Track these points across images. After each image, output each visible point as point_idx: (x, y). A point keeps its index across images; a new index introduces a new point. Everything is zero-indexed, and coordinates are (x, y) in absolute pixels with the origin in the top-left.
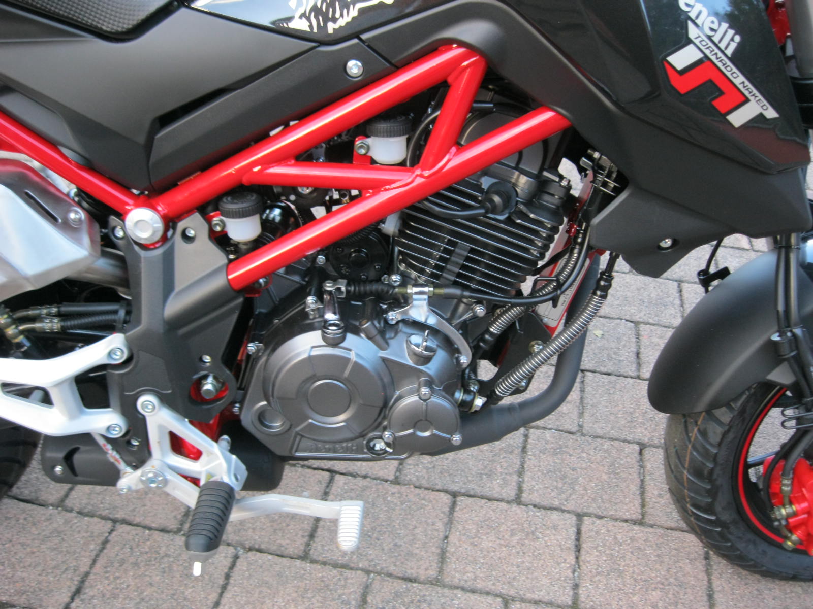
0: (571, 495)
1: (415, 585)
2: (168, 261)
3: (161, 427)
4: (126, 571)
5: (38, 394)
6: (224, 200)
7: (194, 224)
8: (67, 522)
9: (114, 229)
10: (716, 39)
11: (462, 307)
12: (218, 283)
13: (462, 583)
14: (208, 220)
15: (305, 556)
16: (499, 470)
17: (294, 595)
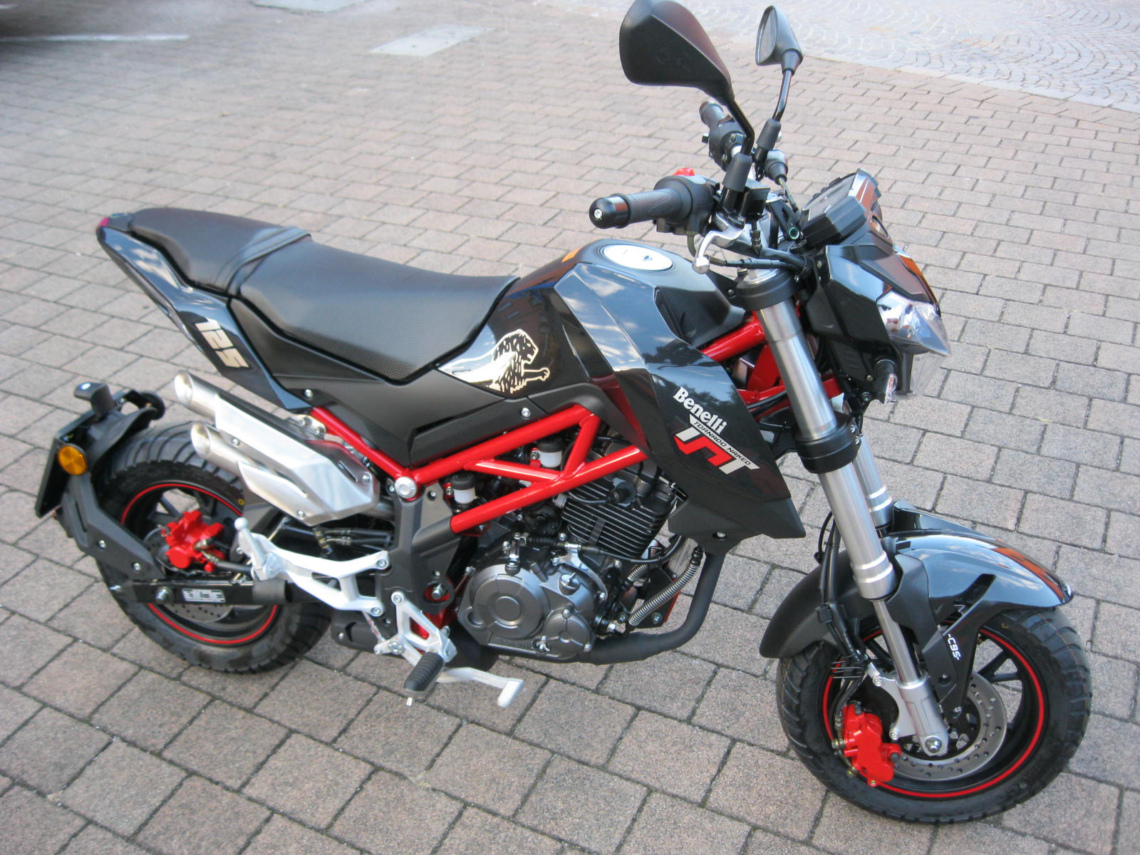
0: (733, 724)
1: (585, 767)
2: (418, 510)
3: (404, 614)
4: (380, 722)
5: (333, 582)
6: (453, 477)
7: (435, 490)
8: (345, 683)
9: (389, 486)
10: (709, 424)
11: (607, 560)
12: (445, 527)
13: (621, 772)
14: (444, 488)
15: (510, 734)
16: (682, 696)
17: (495, 758)
